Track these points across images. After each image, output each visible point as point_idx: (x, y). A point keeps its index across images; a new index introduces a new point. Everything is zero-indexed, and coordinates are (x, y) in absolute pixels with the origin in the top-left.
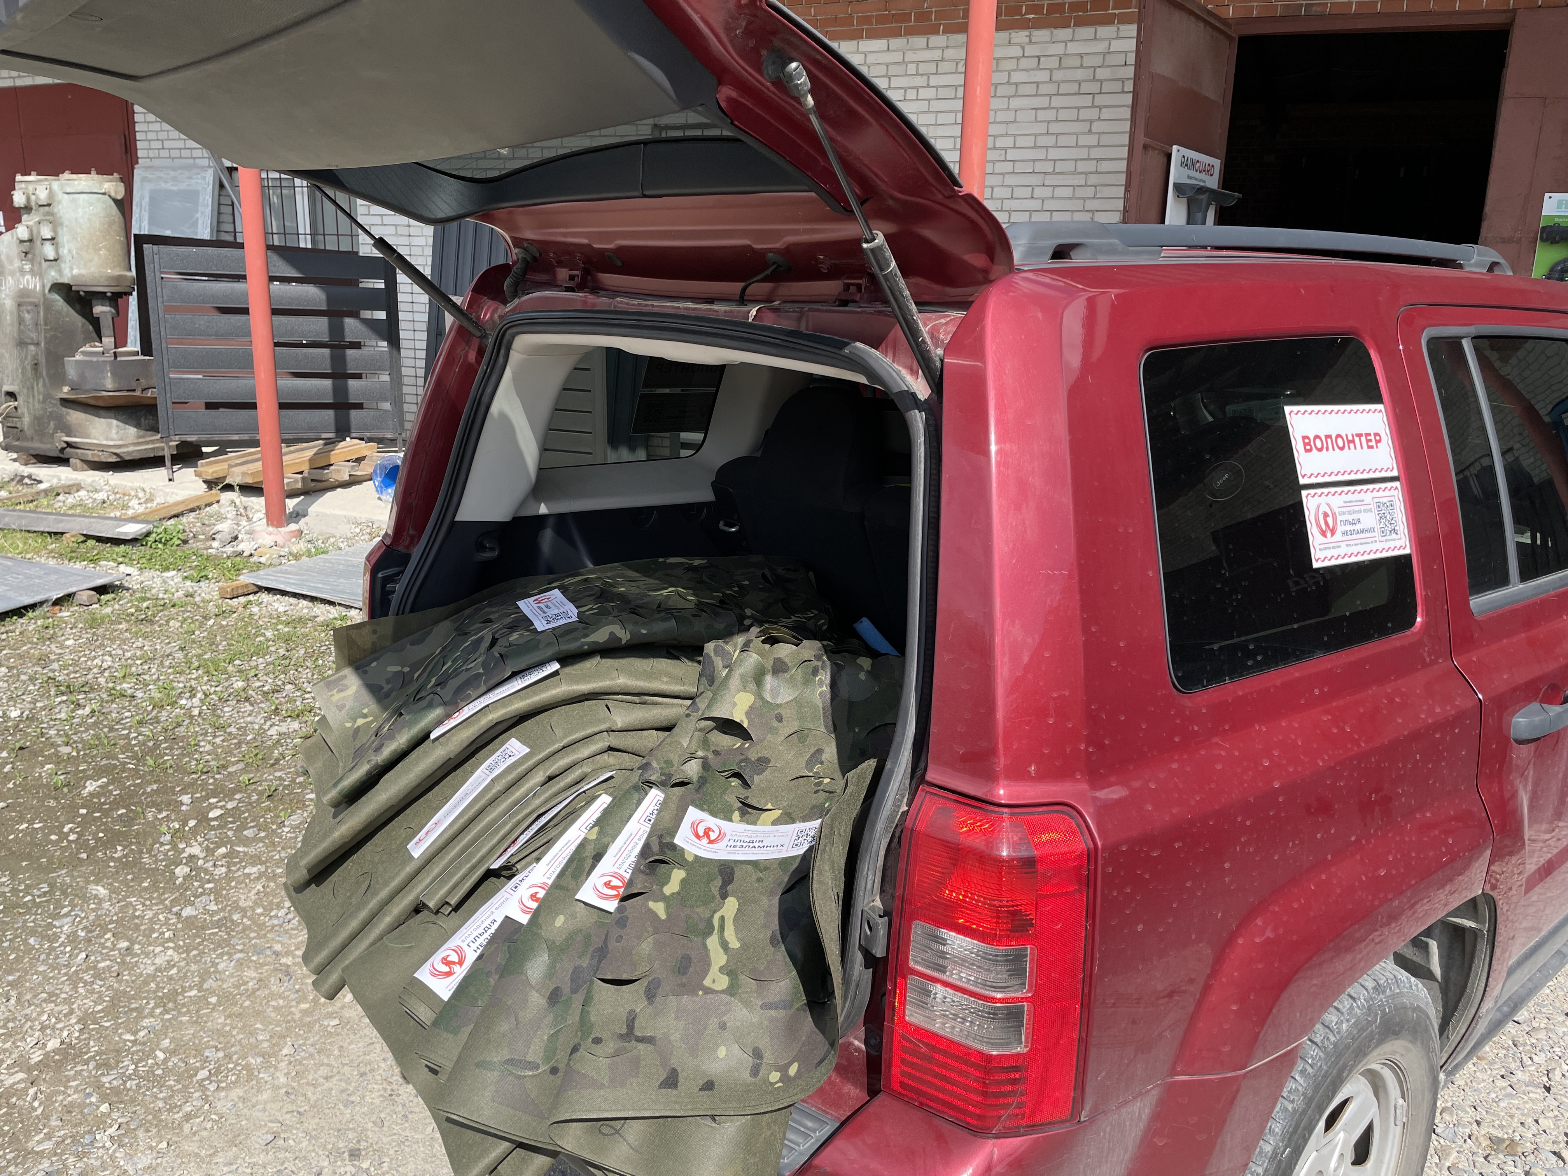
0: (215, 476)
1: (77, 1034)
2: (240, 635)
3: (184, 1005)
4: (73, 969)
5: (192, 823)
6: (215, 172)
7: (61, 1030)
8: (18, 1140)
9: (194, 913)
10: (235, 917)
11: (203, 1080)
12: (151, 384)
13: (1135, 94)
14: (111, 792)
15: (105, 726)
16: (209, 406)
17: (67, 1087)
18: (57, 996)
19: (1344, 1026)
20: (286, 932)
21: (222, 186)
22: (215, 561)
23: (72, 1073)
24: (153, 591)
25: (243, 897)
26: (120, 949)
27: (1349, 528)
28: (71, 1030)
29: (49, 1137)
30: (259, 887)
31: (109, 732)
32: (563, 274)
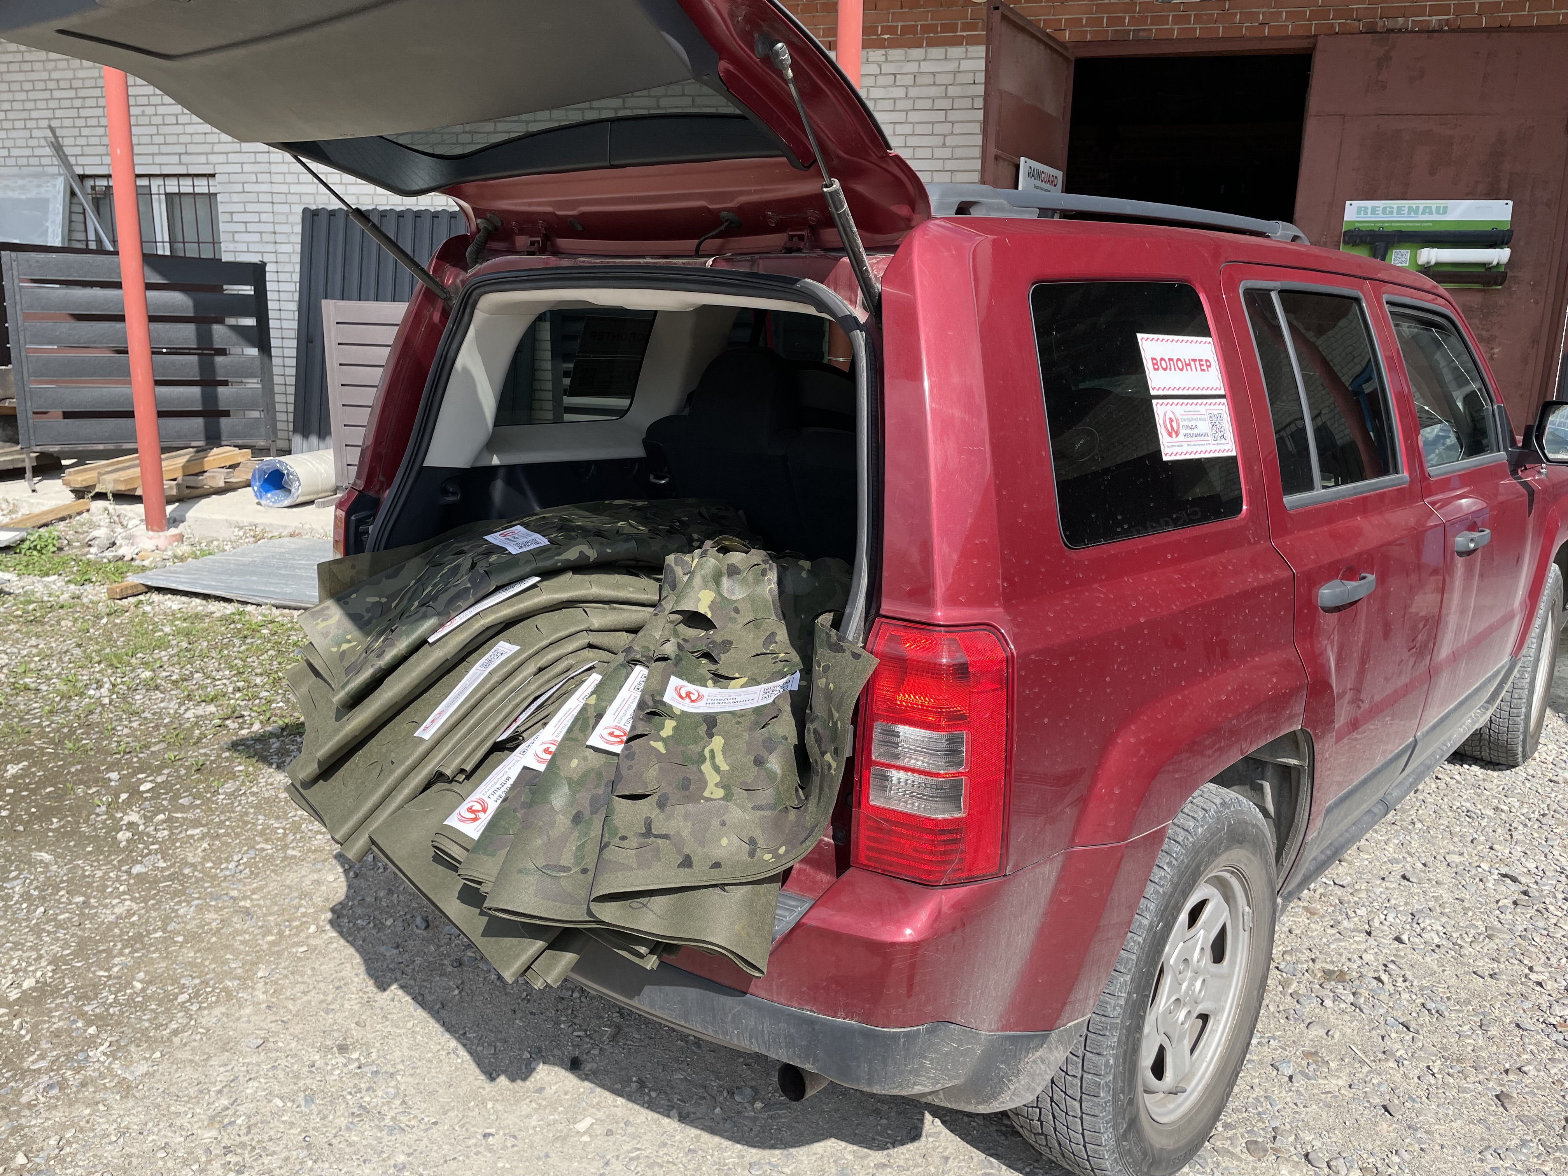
0: (85, 484)
1: (50, 974)
2: (137, 631)
3: (151, 945)
4: (34, 922)
5: (124, 796)
6: (66, 180)
7: (35, 971)
8: (12, 1061)
9: (144, 870)
10: (186, 871)
11: (184, 1003)
12: (9, 394)
13: (986, 109)
14: (34, 773)
15: (15, 717)
16: (67, 415)
17: (51, 1017)
18: (23, 945)
19: (1200, 830)
20: (240, 880)
21: (73, 194)
22: (96, 564)
23: (53, 1005)
24: (37, 595)
25: (190, 855)
26: (76, 904)
27: (1189, 431)
28: (45, 971)
29: (42, 1057)
30: (205, 845)
31: (20, 722)
32: (522, 241)
